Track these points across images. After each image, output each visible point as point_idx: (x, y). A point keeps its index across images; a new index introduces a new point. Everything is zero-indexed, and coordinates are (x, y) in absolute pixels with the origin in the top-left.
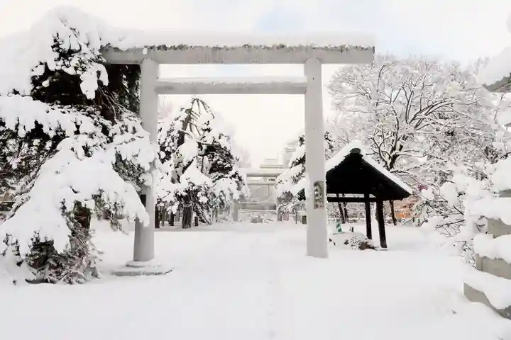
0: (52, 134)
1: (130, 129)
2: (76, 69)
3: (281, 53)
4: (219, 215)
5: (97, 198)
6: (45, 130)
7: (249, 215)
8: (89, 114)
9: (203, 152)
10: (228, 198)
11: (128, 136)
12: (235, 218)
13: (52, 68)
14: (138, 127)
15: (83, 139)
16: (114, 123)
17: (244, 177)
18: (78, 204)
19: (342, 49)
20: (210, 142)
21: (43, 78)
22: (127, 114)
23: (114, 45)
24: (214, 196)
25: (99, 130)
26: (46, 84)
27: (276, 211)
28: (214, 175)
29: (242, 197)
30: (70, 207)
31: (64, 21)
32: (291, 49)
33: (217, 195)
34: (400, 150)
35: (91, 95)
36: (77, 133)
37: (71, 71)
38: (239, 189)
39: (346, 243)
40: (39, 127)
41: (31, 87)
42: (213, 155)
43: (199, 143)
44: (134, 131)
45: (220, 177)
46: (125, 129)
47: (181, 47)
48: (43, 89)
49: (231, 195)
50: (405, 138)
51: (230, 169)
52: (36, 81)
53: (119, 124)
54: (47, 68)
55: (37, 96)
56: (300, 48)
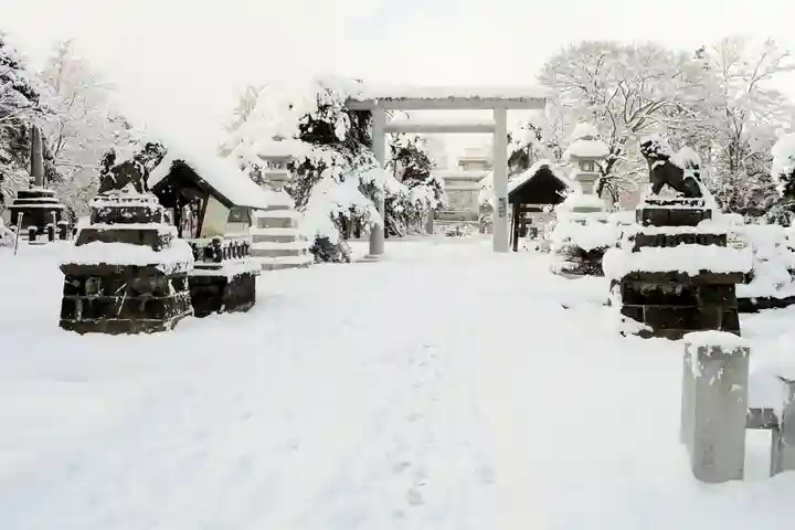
0: (316, 166)
1: (367, 160)
2: (331, 119)
3: (475, 102)
4: (410, 226)
5: (352, 210)
6: (312, 163)
7: (444, 229)
8: (339, 150)
9: (396, 156)
10: (425, 207)
11: (366, 166)
12: (430, 230)
13: (314, 117)
14: (373, 159)
15: (338, 170)
16: (355, 156)
17: (442, 185)
18: (341, 214)
19: (521, 99)
20: (405, 146)
21: (308, 126)
22: (363, 148)
23: (353, 97)
24: (410, 204)
25: (346, 161)
26: (310, 130)
27: (478, 222)
28: (409, 181)
29: (440, 205)
30: (336, 216)
31: (321, 84)
32: (484, 100)
33: (414, 204)
34: (617, 154)
35: (342, 138)
36: (333, 164)
37: (327, 121)
38: (436, 197)
39: (537, 249)
40: (308, 161)
41: (299, 131)
42: (407, 159)
43: (393, 147)
44: (370, 162)
45: (415, 185)
46: (363, 161)
47: (403, 99)
48: (308, 133)
49: (428, 203)
50: (622, 142)
51: (427, 175)
52: (303, 128)
53: (359, 157)
54: (310, 118)
55: (304, 138)
56: (491, 99)
